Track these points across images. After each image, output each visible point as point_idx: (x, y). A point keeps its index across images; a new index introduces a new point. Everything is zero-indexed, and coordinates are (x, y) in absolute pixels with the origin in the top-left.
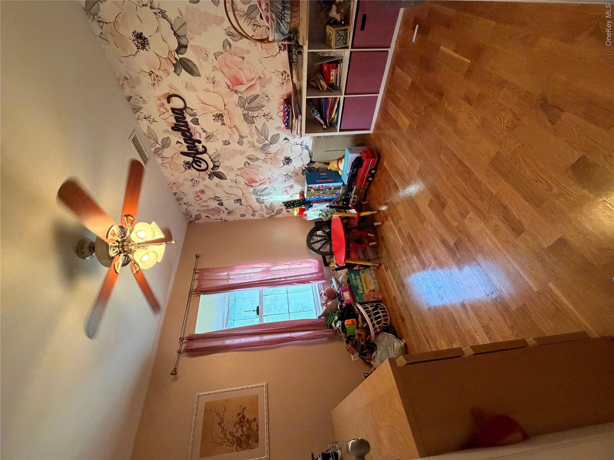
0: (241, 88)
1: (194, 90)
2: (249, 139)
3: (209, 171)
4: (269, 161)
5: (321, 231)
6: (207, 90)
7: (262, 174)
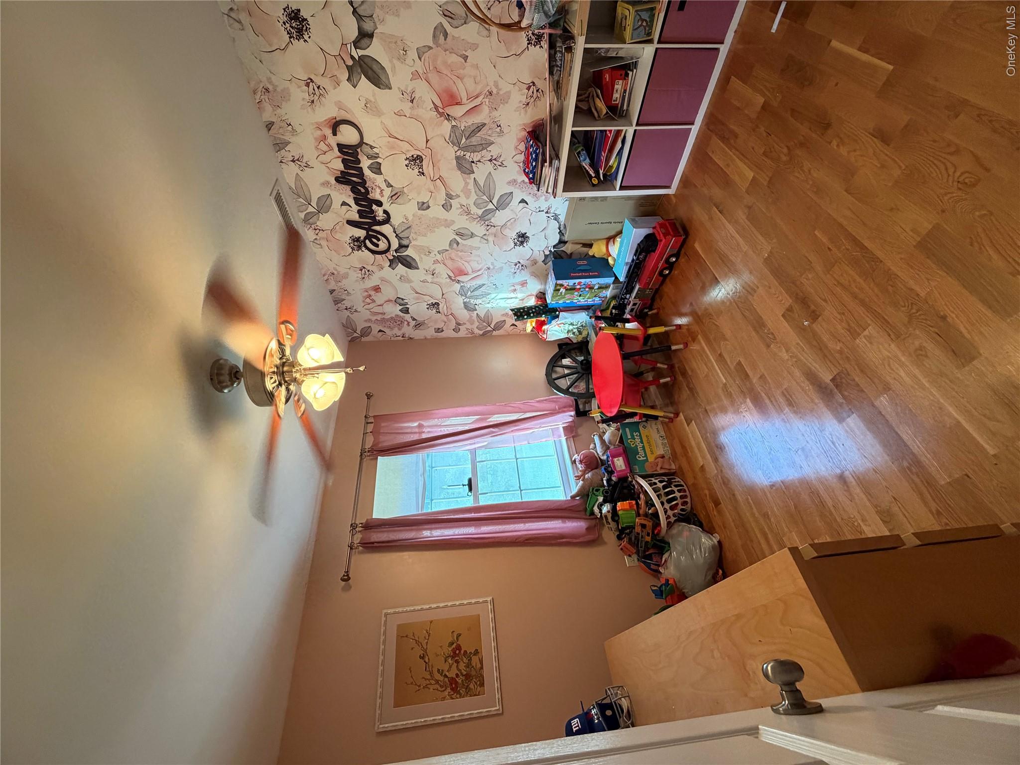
0: (457, 111)
1: (377, 112)
2: (463, 200)
3: (392, 254)
4: (491, 239)
5: (568, 359)
6: (399, 114)
7: (477, 262)
